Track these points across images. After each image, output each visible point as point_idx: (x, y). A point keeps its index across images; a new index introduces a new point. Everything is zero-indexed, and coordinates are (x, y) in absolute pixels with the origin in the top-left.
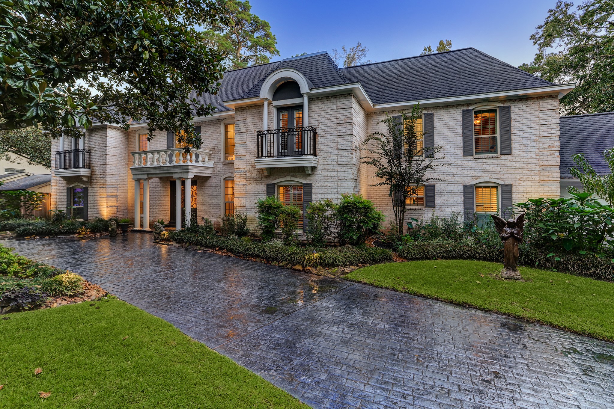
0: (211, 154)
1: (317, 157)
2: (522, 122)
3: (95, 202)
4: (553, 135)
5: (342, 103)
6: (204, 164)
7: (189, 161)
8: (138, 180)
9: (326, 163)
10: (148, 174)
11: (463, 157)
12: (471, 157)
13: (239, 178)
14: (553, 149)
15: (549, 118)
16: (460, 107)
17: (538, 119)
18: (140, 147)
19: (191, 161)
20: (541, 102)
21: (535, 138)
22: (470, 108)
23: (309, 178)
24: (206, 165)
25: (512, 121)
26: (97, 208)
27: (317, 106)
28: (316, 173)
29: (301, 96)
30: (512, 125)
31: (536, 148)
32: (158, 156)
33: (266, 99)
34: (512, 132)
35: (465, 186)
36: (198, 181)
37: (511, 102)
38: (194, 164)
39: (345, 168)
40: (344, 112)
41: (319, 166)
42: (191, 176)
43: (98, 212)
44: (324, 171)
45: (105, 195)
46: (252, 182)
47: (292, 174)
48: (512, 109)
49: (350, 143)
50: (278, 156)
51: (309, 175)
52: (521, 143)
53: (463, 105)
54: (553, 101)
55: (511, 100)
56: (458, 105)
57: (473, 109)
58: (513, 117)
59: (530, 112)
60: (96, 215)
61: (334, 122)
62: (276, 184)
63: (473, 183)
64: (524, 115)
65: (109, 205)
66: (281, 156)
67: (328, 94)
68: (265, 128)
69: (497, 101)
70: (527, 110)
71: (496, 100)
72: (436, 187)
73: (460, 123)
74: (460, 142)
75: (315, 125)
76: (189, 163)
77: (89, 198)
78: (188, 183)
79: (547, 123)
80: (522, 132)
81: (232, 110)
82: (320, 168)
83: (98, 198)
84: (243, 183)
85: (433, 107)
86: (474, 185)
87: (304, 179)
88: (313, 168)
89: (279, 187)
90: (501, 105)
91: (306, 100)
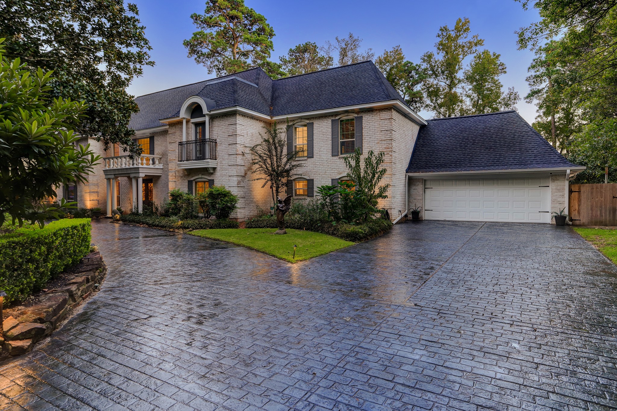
0: (160, 158)
1: (217, 161)
2: (369, 129)
3: (82, 196)
4: (388, 139)
5: (231, 120)
6: (154, 166)
7: (140, 165)
8: (109, 179)
9: (222, 165)
10: (114, 175)
11: (332, 157)
12: (337, 157)
13: (172, 176)
14: (388, 150)
15: (386, 125)
16: (330, 117)
17: (379, 126)
18: (114, 153)
19: (142, 164)
20: (381, 113)
21: (377, 141)
22: (337, 118)
23: (212, 176)
24: (157, 166)
25: (363, 128)
26: (83, 201)
27: (217, 123)
28: (216, 172)
29: (204, 116)
30: (363, 131)
31: (378, 149)
32: (125, 160)
33: (184, 118)
34: (363, 137)
35: (332, 180)
36: (153, 179)
37: (363, 113)
38: (145, 166)
39: (233, 167)
40: (232, 127)
41: (218, 167)
42: (142, 175)
43: (84, 204)
44: (221, 170)
45: (88, 191)
46: (179, 179)
47: (202, 173)
48: (363, 119)
49: (235, 150)
50: (196, 160)
51: (212, 173)
52: (368, 146)
53: (332, 116)
54: (388, 112)
55: (362, 112)
56: (329, 116)
57: (339, 119)
58: (364, 125)
59: (375, 121)
60: (83, 207)
61: (226, 135)
62: (194, 180)
63: (338, 177)
64: (371, 123)
65: (92, 198)
66: (199, 160)
67: (223, 114)
68: (184, 139)
69: (353, 113)
70: (373, 119)
71: (353, 111)
72: (314, 181)
73: (330, 130)
74: (329, 145)
75: (215, 137)
76: (140, 166)
77: (78, 194)
78: (140, 181)
79: (384, 129)
80: (369, 136)
81: (166, 125)
82: (218, 169)
83: (84, 193)
84: (174, 180)
85: (313, 118)
86: (339, 179)
87: (209, 177)
88: (214, 169)
89: (196, 183)
90: (356, 115)
91: (207, 119)
